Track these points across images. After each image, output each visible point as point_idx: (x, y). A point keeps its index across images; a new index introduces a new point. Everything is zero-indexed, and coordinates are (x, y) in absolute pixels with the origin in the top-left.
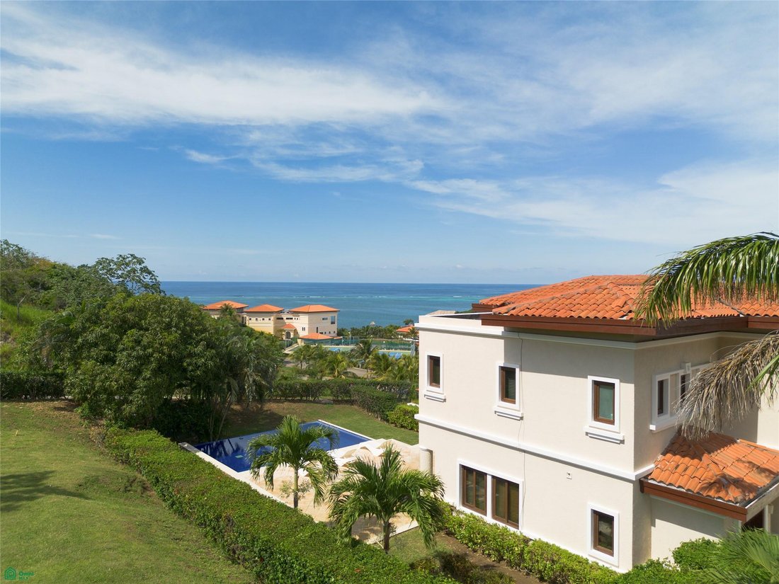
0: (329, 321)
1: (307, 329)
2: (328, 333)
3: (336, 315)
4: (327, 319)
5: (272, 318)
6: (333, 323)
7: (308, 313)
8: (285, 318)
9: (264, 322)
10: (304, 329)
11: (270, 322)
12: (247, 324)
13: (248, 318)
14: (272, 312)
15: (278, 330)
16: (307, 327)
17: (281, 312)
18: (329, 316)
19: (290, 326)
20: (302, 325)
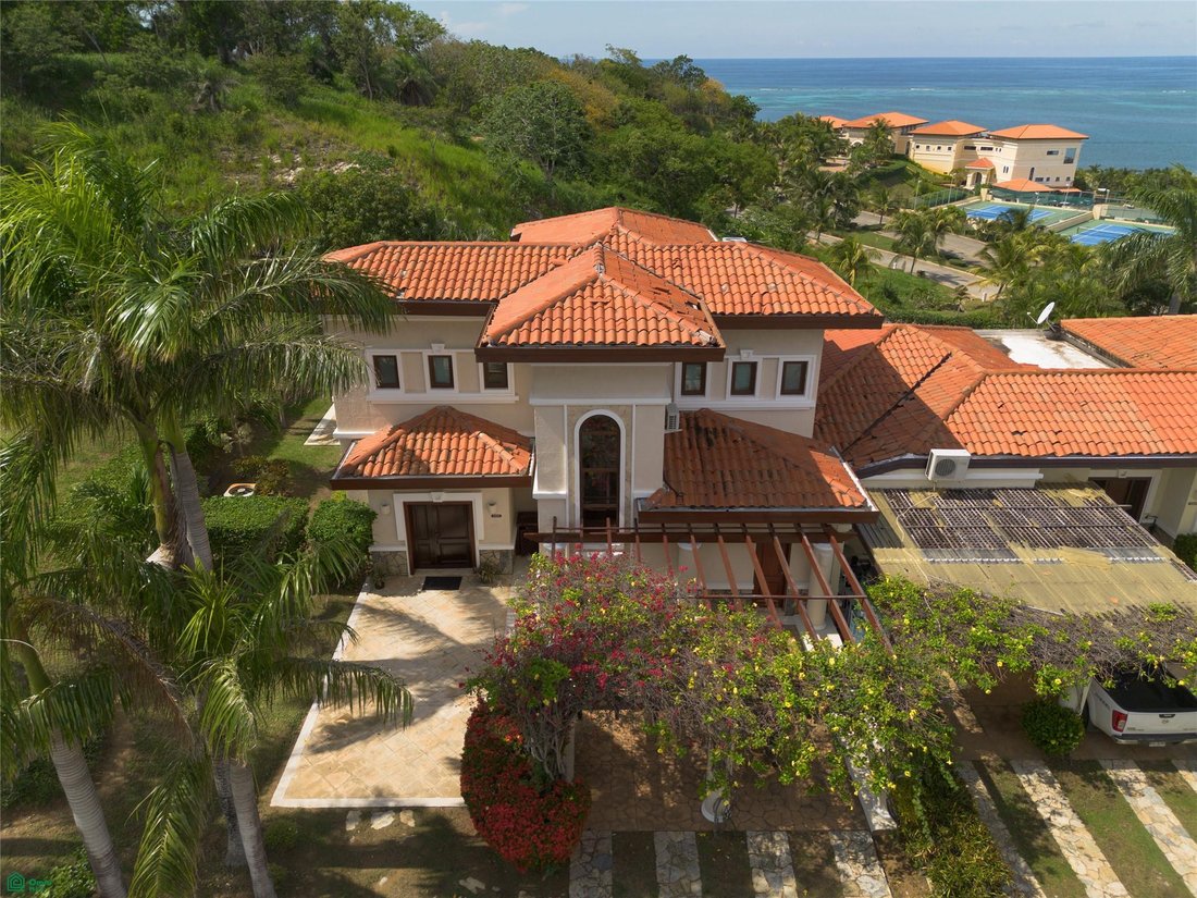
0: (1062, 156)
1: (1011, 170)
2: (1053, 179)
3: (1078, 146)
4: (1057, 153)
5: (954, 147)
6: (1068, 161)
7: (1018, 140)
8: (978, 147)
9: (939, 152)
10: (1006, 170)
11: (949, 153)
12: (911, 157)
13: (913, 144)
14: (955, 137)
15: (960, 170)
16: (1011, 165)
17: (977, 135)
18: (1062, 148)
19: (985, 162)
20: (1004, 161)
